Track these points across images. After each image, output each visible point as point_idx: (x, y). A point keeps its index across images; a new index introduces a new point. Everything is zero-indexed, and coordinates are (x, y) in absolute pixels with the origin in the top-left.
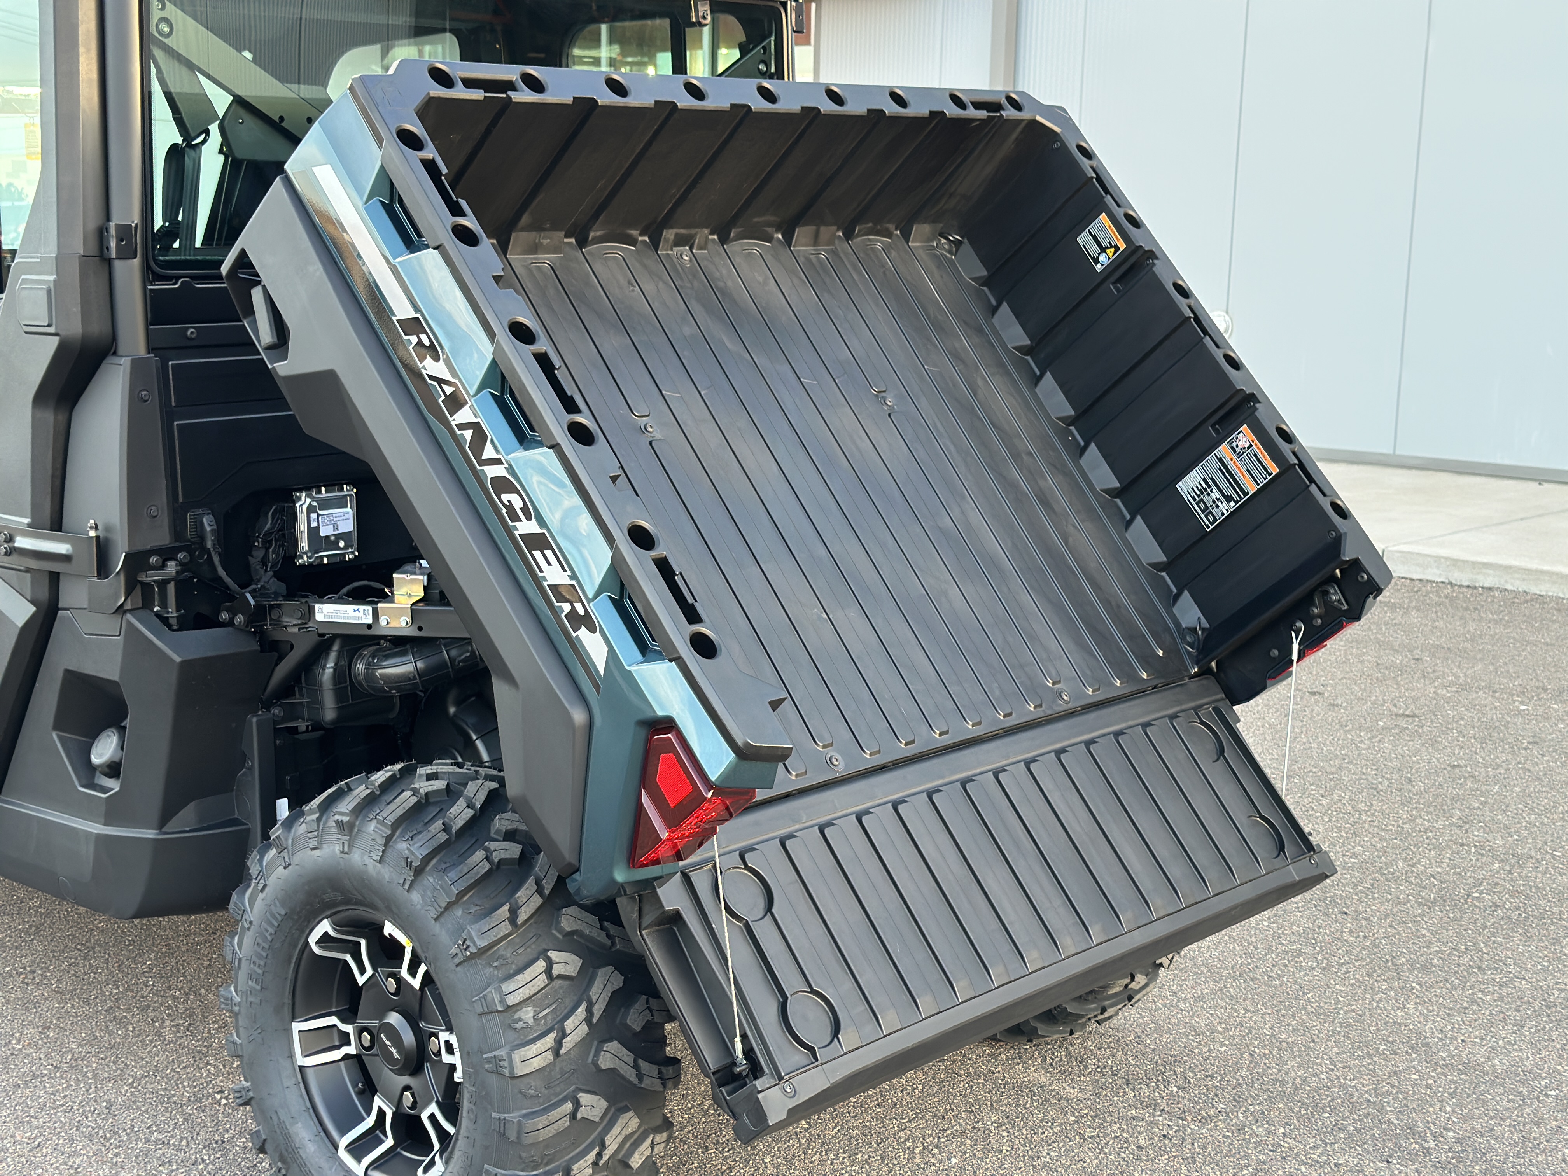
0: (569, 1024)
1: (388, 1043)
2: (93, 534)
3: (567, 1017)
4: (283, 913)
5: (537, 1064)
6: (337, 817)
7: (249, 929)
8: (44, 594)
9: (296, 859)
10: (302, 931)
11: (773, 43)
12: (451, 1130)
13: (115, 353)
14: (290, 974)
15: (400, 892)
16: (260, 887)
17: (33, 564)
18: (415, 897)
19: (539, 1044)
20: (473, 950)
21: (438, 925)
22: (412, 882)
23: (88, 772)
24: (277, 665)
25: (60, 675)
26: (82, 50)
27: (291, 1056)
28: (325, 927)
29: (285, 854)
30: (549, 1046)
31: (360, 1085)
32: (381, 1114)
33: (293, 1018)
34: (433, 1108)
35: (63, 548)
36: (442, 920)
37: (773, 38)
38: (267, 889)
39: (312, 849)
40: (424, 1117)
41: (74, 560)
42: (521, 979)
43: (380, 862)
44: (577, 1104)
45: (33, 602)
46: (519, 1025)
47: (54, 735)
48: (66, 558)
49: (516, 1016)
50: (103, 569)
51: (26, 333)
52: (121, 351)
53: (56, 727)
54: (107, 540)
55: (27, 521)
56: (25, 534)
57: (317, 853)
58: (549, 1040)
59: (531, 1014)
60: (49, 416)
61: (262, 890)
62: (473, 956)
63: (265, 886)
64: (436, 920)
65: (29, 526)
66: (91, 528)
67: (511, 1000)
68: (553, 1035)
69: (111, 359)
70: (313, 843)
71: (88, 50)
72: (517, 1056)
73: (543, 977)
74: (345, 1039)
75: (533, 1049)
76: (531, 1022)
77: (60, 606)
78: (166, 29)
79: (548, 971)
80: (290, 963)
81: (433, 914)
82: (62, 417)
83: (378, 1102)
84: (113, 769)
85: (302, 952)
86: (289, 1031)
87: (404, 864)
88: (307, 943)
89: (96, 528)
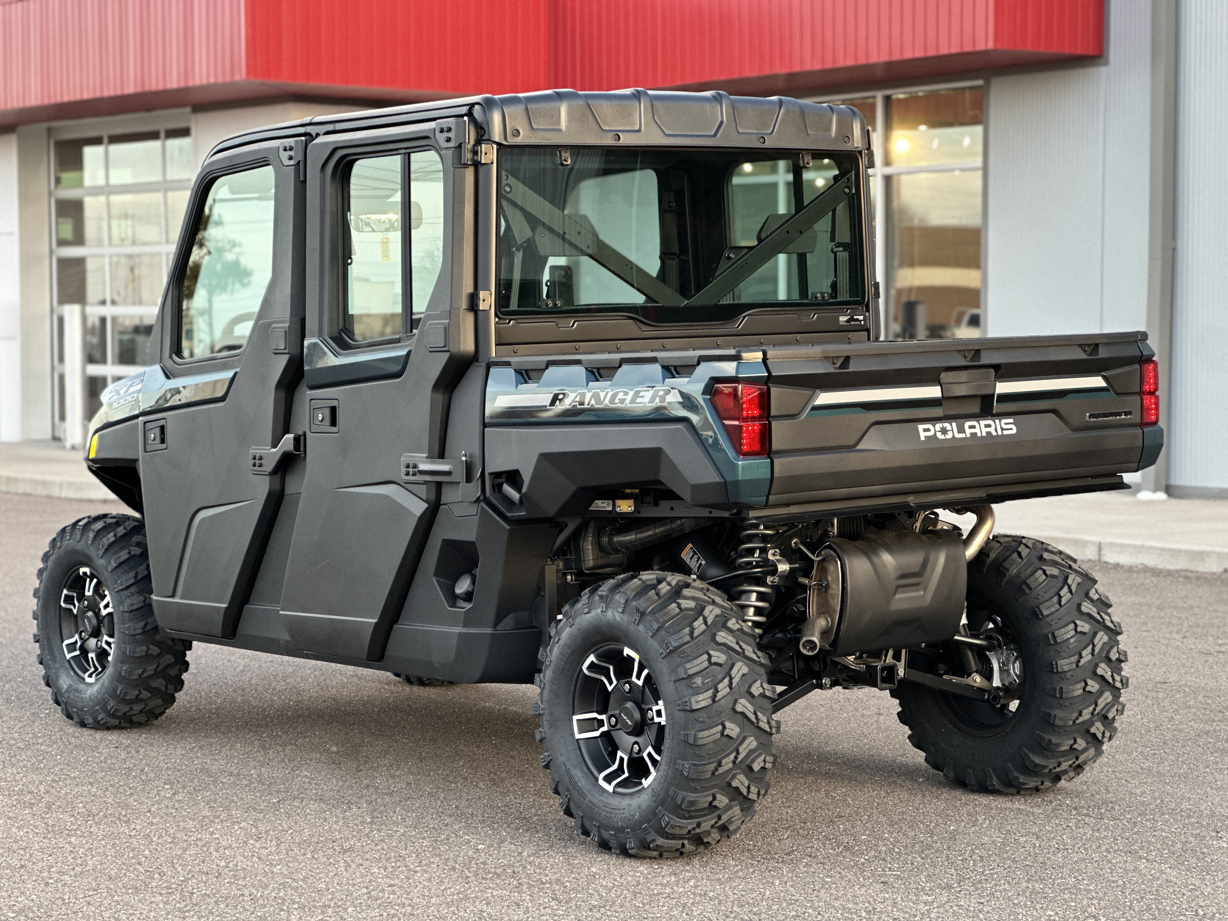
0: (720, 687)
1: (625, 718)
2: (464, 459)
3: (719, 683)
4: (569, 652)
5: (703, 704)
6: (599, 593)
7: (550, 665)
8: (433, 497)
9: (577, 621)
10: (579, 663)
11: (853, 175)
12: (658, 758)
13: (477, 360)
14: (572, 688)
15: (632, 627)
16: (557, 639)
17: (428, 478)
18: (641, 628)
19: (704, 694)
20: (671, 648)
21: (652, 640)
22: (639, 620)
23: (453, 598)
24: (558, 535)
25: (439, 544)
26: (466, 202)
27: (573, 734)
28: (592, 658)
29: (571, 620)
30: (709, 696)
31: (609, 749)
32: (622, 759)
33: (573, 714)
34: (650, 749)
35: (445, 468)
36: (655, 637)
37: (853, 172)
38: (560, 641)
39: (586, 614)
40: (645, 755)
41: (453, 475)
42: (696, 662)
43: (623, 613)
44: (724, 727)
45: (426, 501)
46: (694, 686)
47: (434, 579)
48: (448, 473)
49: (693, 681)
50: (469, 479)
51: (430, 352)
52: (480, 360)
53: (436, 574)
54: (471, 462)
55: (425, 455)
56: (423, 462)
57: (588, 615)
58: (710, 693)
59: (701, 680)
60: (440, 398)
61: (557, 643)
62: (671, 652)
63: (559, 639)
64: (652, 637)
65: (427, 458)
66: (463, 455)
67: (690, 672)
68: (712, 691)
69: (475, 364)
70: (586, 610)
71: (470, 202)
72: (693, 699)
73: (707, 662)
74: (601, 723)
75: (701, 697)
76: (700, 684)
77: (442, 502)
78: (509, 190)
79: (709, 660)
80: (572, 681)
81: (650, 634)
82: (447, 397)
83: (620, 754)
84: (468, 596)
85: (579, 675)
86: (571, 720)
87: (635, 611)
88: (582, 670)
89: (466, 456)
